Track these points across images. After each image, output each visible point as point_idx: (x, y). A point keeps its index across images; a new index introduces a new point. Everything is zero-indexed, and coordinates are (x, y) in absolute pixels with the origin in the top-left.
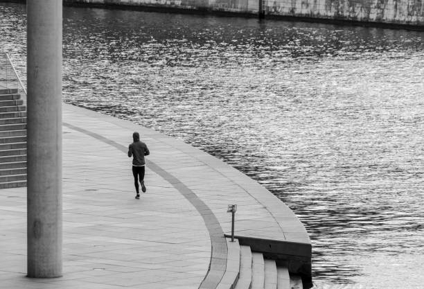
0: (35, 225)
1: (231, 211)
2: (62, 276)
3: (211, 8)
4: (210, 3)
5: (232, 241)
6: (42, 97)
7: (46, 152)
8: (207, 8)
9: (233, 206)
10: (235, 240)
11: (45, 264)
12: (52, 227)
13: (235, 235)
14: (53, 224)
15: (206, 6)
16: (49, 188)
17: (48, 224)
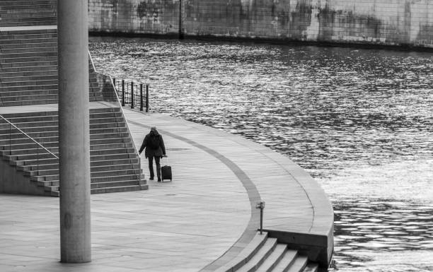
0: (66, 217)
1: (260, 207)
2: (90, 261)
3: (412, 45)
4: (411, 40)
5: (261, 234)
6: (70, 106)
7: (74, 153)
8: (409, 44)
9: (262, 203)
10: (263, 233)
11: (75, 251)
12: (81, 219)
13: (263, 228)
14: (82, 216)
15: (408, 42)
16: (77, 185)
17: (77, 216)
